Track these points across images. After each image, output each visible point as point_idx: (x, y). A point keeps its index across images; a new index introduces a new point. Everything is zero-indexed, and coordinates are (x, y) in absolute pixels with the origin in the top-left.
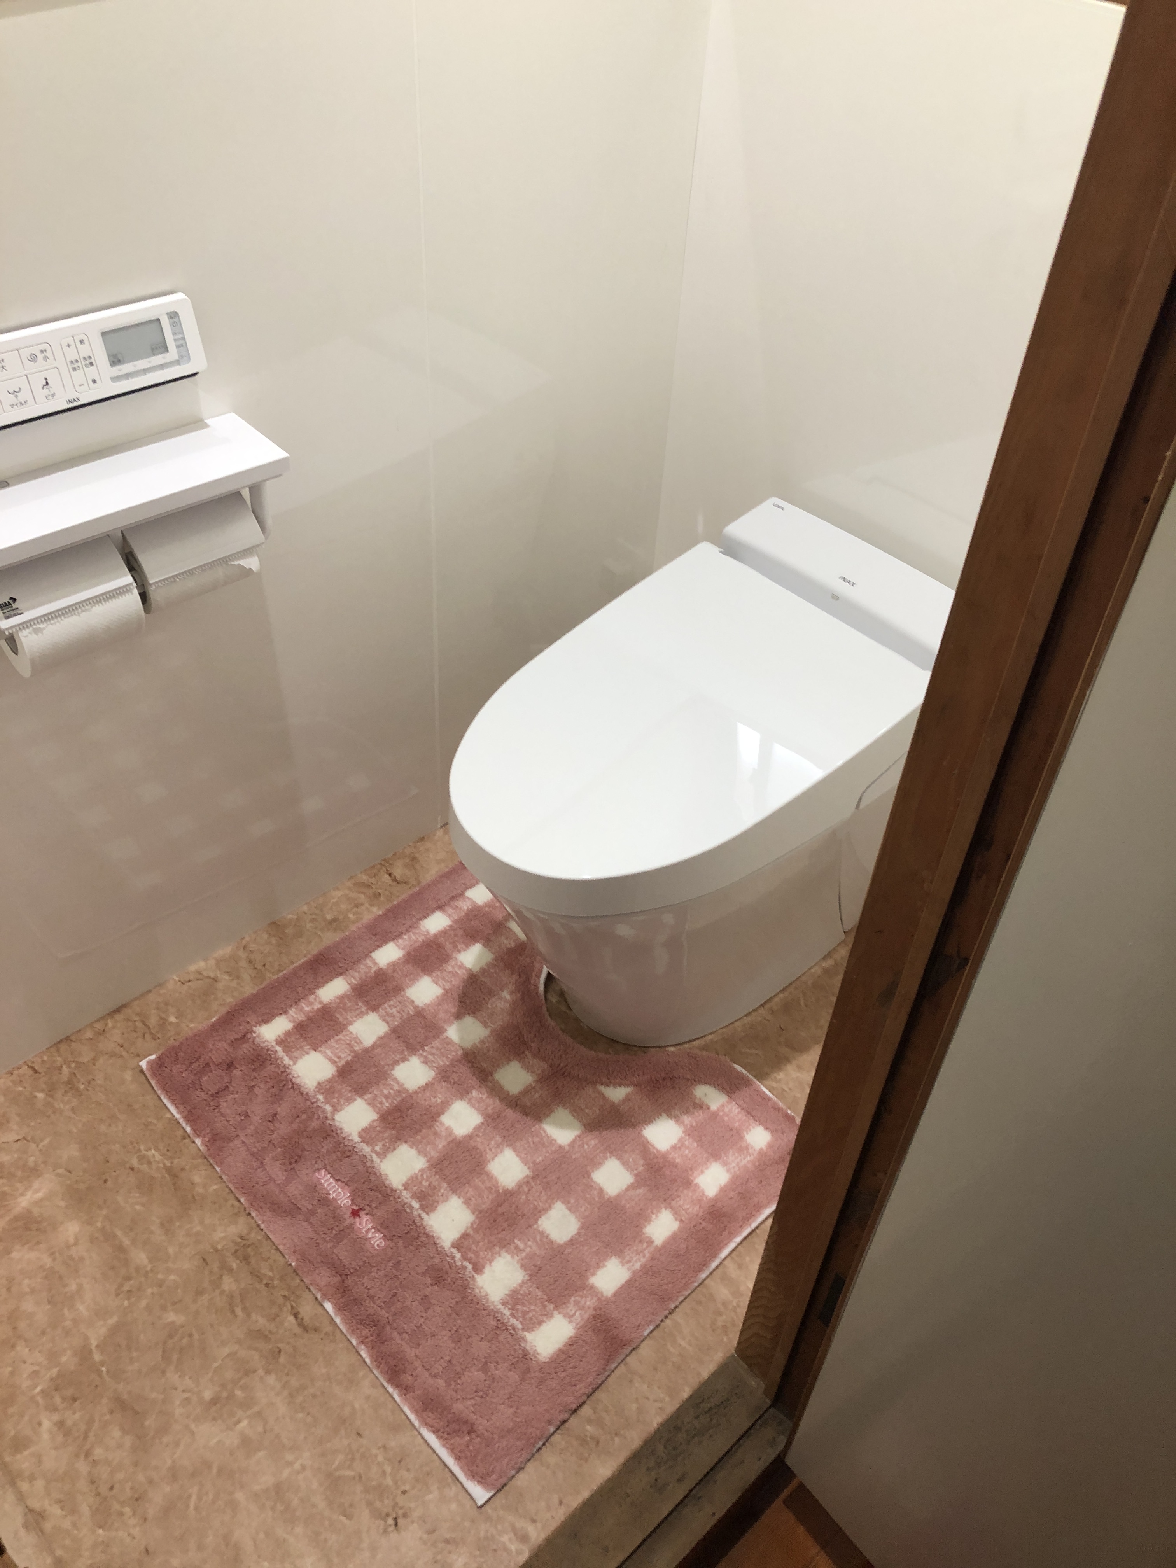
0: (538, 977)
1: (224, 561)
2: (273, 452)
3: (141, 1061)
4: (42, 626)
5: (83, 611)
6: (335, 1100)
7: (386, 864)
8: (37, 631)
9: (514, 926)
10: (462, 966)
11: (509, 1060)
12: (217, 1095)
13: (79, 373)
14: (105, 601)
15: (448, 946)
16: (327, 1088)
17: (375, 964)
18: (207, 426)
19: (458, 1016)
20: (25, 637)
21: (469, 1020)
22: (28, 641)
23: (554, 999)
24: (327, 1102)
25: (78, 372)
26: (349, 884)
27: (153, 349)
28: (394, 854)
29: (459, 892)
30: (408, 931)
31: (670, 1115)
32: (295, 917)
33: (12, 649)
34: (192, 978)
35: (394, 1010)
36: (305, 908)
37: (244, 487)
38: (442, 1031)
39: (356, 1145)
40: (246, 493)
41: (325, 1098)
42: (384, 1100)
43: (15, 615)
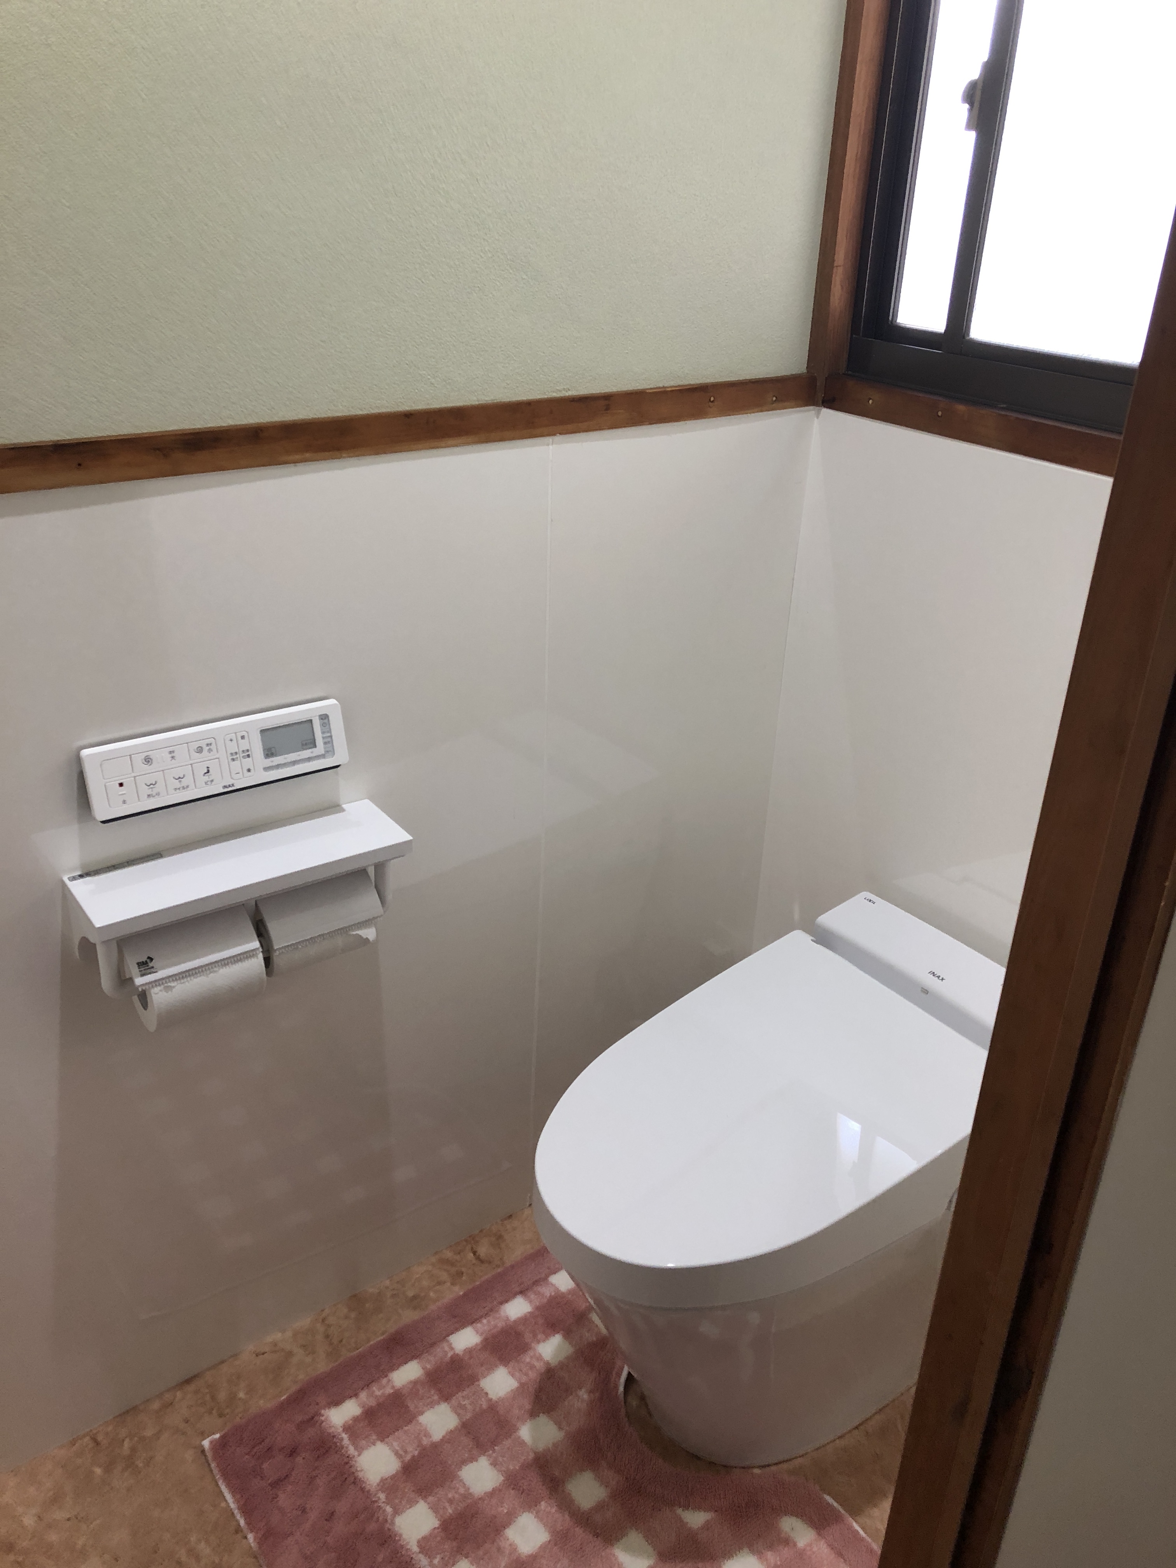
0: (619, 1375)
1: (344, 931)
2: (399, 835)
3: (203, 1440)
4: (172, 984)
5: (211, 973)
6: (397, 1501)
7: (472, 1240)
8: (168, 989)
9: (595, 1318)
10: (540, 1358)
11: (582, 1470)
12: (277, 1484)
13: (237, 763)
14: (232, 964)
15: (528, 1336)
16: (390, 1485)
17: (452, 1349)
18: (343, 810)
19: (533, 1414)
20: (156, 994)
21: (543, 1419)
22: (159, 997)
23: (634, 1402)
24: (388, 1501)
25: (235, 762)
26: (433, 1260)
27: (303, 745)
28: (481, 1231)
29: (543, 1275)
30: (486, 1315)
31: (753, 1551)
32: (377, 1291)
33: (142, 1004)
34: (267, 1350)
35: (466, 1402)
36: (387, 1283)
37: (369, 866)
38: (515, 1429)
39: (414, 1556)
40: (371, 871)
41: (387, 1498)
42: (447, 1505)
43: (150, 973)
